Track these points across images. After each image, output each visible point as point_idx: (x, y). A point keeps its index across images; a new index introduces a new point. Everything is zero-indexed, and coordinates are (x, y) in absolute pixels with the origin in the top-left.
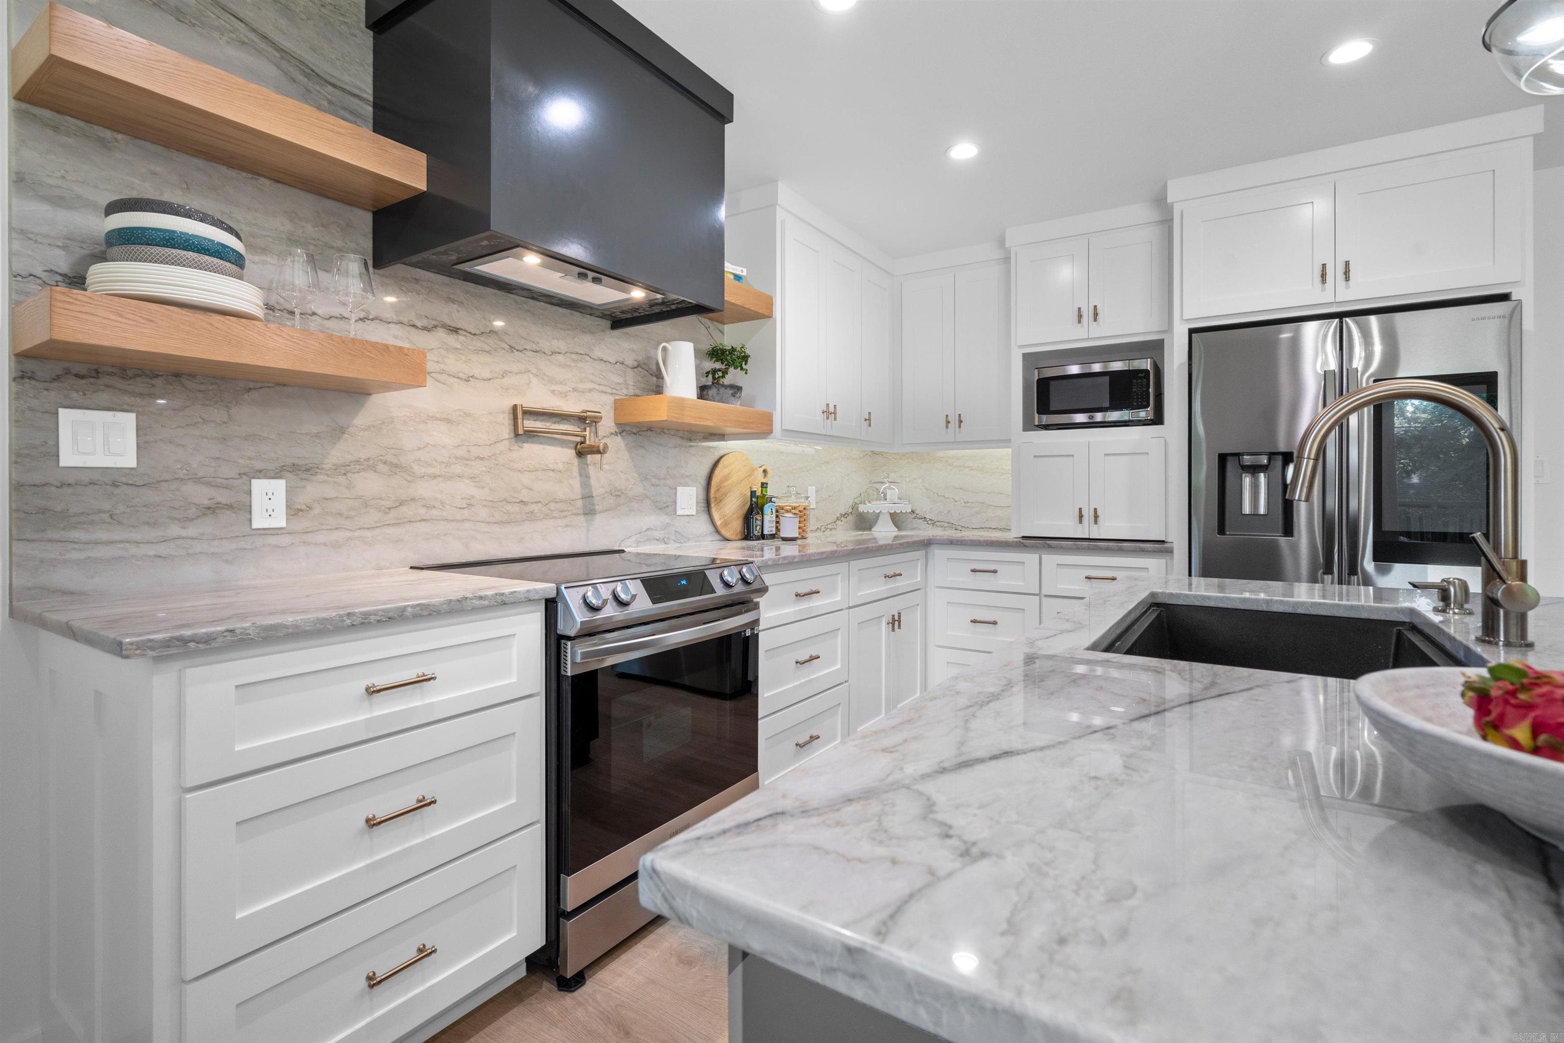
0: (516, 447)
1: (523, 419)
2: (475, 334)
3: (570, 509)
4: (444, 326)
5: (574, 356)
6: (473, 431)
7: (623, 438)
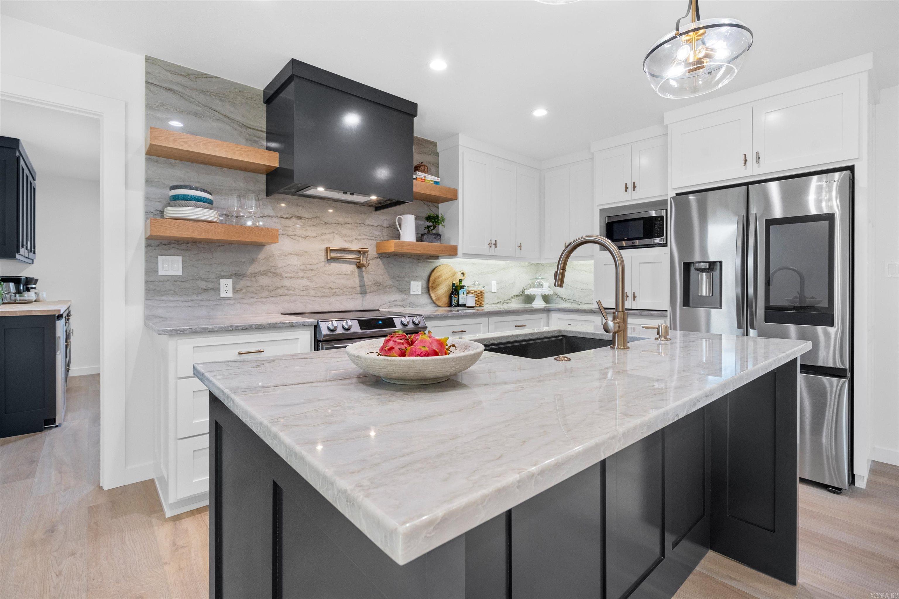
0: (328, 265)
1: (330, 253)
2: (309, 219)
3: (354, 291)
4: (295, 216)
5: (356, 224)
6: (308, 259)
7: (381, 259)
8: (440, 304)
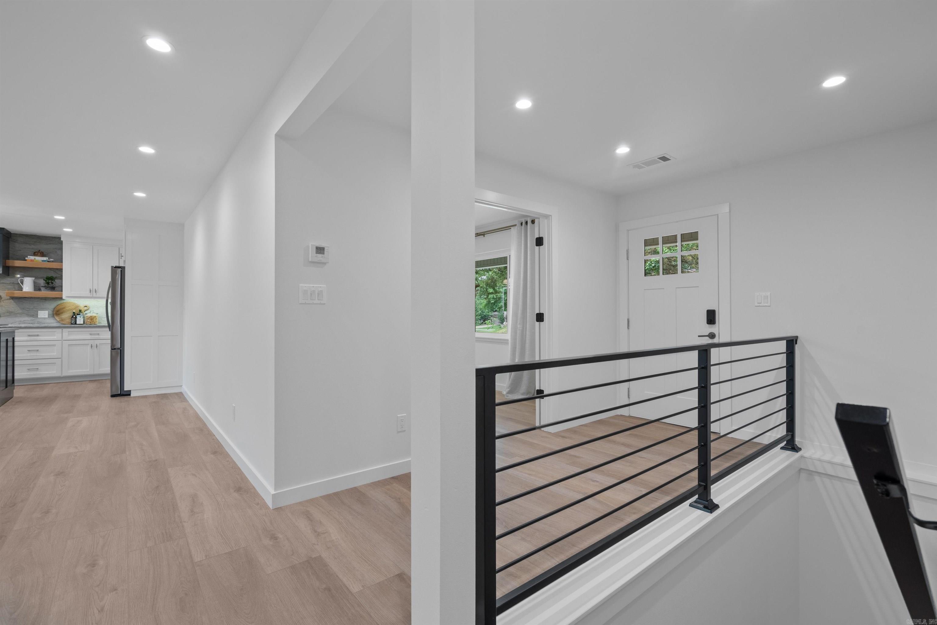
7: (13, 300)
8: (63, 323)
